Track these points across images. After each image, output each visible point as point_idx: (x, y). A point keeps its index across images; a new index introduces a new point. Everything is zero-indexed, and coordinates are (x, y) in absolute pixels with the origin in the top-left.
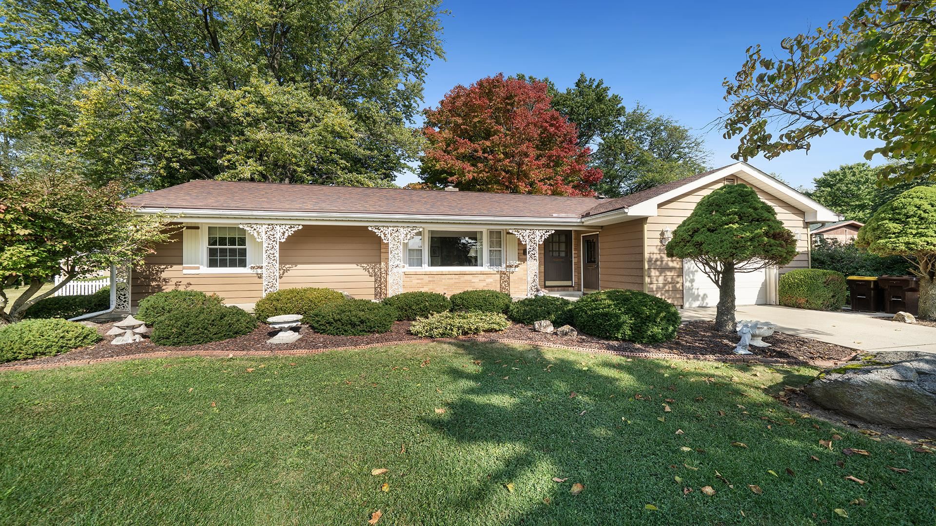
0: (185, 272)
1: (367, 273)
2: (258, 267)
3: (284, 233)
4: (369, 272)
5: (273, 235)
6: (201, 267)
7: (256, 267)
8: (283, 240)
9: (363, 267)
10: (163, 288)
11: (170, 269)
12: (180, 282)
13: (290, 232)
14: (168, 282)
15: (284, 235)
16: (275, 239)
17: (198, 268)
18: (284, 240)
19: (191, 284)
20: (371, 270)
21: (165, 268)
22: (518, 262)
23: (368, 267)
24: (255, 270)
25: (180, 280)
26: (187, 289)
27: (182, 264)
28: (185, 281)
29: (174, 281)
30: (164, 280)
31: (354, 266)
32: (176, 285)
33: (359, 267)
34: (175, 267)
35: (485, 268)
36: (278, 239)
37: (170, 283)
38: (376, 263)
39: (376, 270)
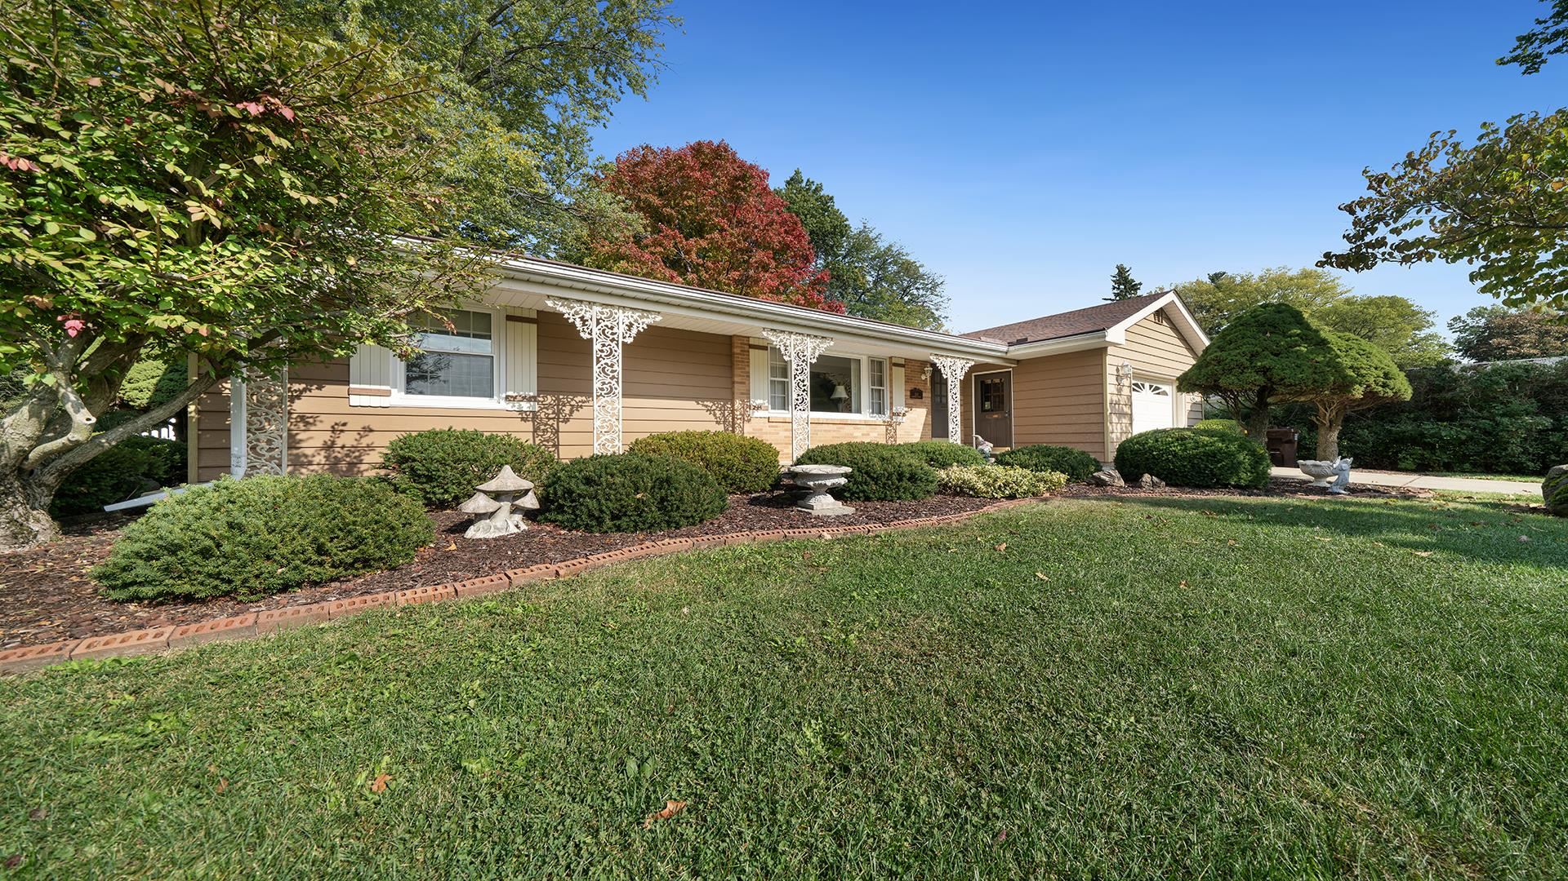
0: (355, 400)
1: (712, 417)
2: (524, 398)
3: (630, 326)
4: (715, 415)
5: (612, 328)
6: (394, 391)
7: (520, 398)
8: (629, 340)
9: (707, 406)
10: (298, 437)
11: (315, 392)
12: (344, 424)
13: (641, 326)
14: (314, 424)
15: (630, 330)
16: (615, 336)
17: (387, 394)
18: (631, 340)
19: (371, 431)
20: (718, 413)
21: (305, 390)
22: (906, 409)
23: (714, 407)
24: (517, 405)
25: (343, 419)
26: (363, 440)
27: (347, 383)
28: (356, 423)
29: (327, 422)
30: (302, 418)
31: (692, 404)
32: (333, 431)
33: (700, 407)
34: (329, 389)
35: (866, 416)
36: (621, 336)
37: (319, 426)
38: (726, 401)
39: (726, 413)
